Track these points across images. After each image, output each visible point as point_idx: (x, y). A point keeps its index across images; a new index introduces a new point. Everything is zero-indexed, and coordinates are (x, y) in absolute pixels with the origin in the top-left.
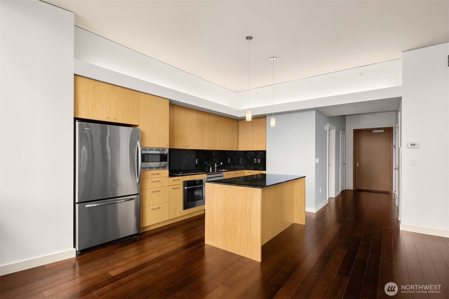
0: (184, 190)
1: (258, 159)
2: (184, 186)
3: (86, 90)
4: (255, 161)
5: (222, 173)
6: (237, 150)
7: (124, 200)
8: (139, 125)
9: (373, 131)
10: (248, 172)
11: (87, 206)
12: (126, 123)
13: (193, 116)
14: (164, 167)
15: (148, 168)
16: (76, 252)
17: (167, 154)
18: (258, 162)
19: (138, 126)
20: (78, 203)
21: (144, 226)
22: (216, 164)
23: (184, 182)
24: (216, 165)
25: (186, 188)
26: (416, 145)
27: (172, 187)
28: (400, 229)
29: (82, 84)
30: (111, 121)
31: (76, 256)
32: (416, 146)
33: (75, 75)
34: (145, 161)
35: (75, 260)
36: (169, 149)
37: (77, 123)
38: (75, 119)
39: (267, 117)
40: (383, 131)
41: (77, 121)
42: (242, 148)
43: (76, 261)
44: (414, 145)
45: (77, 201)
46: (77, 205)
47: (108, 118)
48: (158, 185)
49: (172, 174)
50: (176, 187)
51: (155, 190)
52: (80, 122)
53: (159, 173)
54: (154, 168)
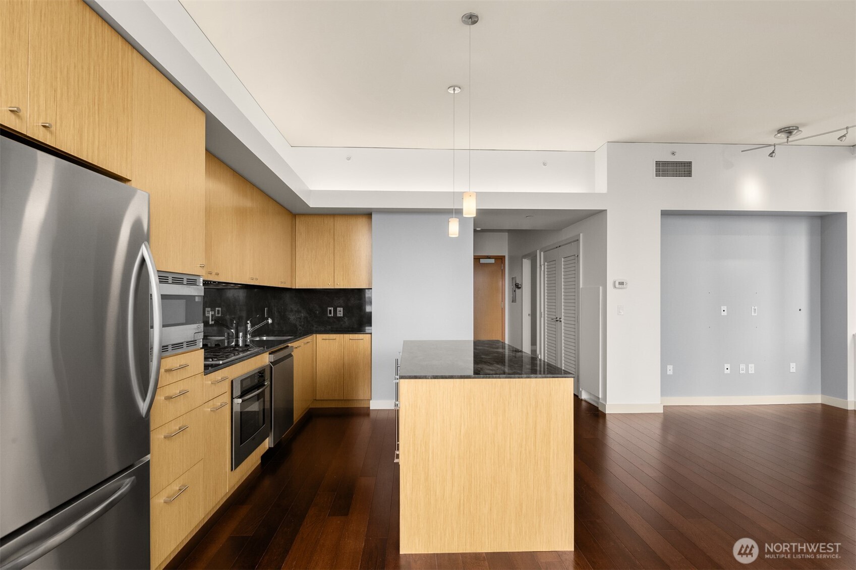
1: (338, 309)
4: (330, 313)
5: (288, 346)
9: (481, 260)
10: (324, 338)
17: (201, 297)
18: (338, 315)
19: (131, 182)
22: (250, 322)
23: (233, 382)
24: (249, 326)
26: (625, 284)
27: (212, 405)
30: (30, 135)
32: (625, 286)
39: (373, 215)
40: (492, 261)
42: (303, 282)
44: (621, 283)
47: (18, 115)
48: (181, 405)
51: (173, 426)
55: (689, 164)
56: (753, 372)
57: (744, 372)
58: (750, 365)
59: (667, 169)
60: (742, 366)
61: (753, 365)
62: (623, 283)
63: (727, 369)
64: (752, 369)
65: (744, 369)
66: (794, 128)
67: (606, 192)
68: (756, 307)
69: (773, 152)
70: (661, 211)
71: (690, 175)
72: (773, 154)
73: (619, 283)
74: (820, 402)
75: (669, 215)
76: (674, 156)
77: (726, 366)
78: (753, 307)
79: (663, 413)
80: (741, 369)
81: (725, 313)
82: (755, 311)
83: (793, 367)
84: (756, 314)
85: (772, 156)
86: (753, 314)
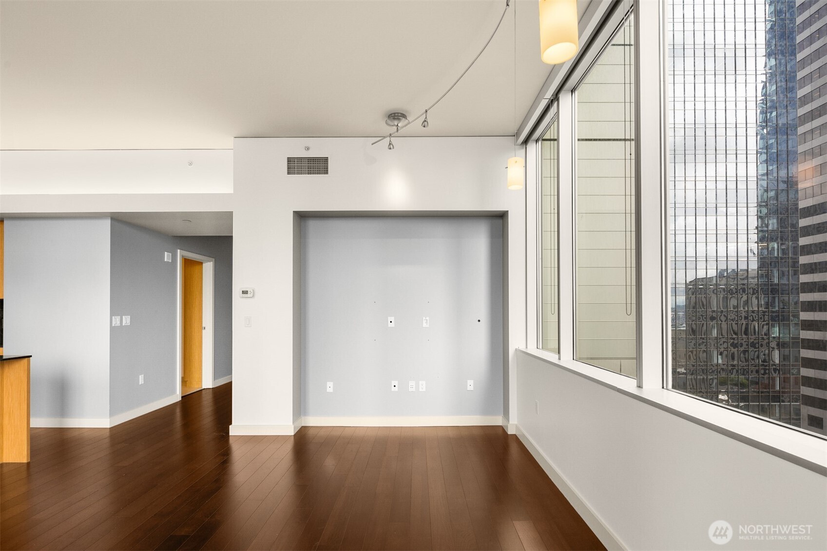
26: (249, 292)
28: (230, 435)
32: (248, 295)
44: (245, 292)
55: (326, 160)
56: (424, 390)
57: (414, 390)
58: (420, 382)
59: (295, 166)
60: (412, 383)
61: (424, 382)
62: (247, 291)
63: (395, 386)
64: (423, 386)
65: (414, 387)
67: (232, 192)
68: (428, 318)
69: (390, 144)
70: (294, 211)
71: (326, 172)
72: (391, 146)
73: (243, 291)
74: (501, 425)
75: (301, 217)
76: (308, 151)
77: (394, 383)
78: (424, 318)
79: (295, 435)
80: (410, 386)
81: (392, 325)
82: (427, 322)
83: (470, 385)
84: (428, 326)
85: (390, 149)
86: (425, 325)
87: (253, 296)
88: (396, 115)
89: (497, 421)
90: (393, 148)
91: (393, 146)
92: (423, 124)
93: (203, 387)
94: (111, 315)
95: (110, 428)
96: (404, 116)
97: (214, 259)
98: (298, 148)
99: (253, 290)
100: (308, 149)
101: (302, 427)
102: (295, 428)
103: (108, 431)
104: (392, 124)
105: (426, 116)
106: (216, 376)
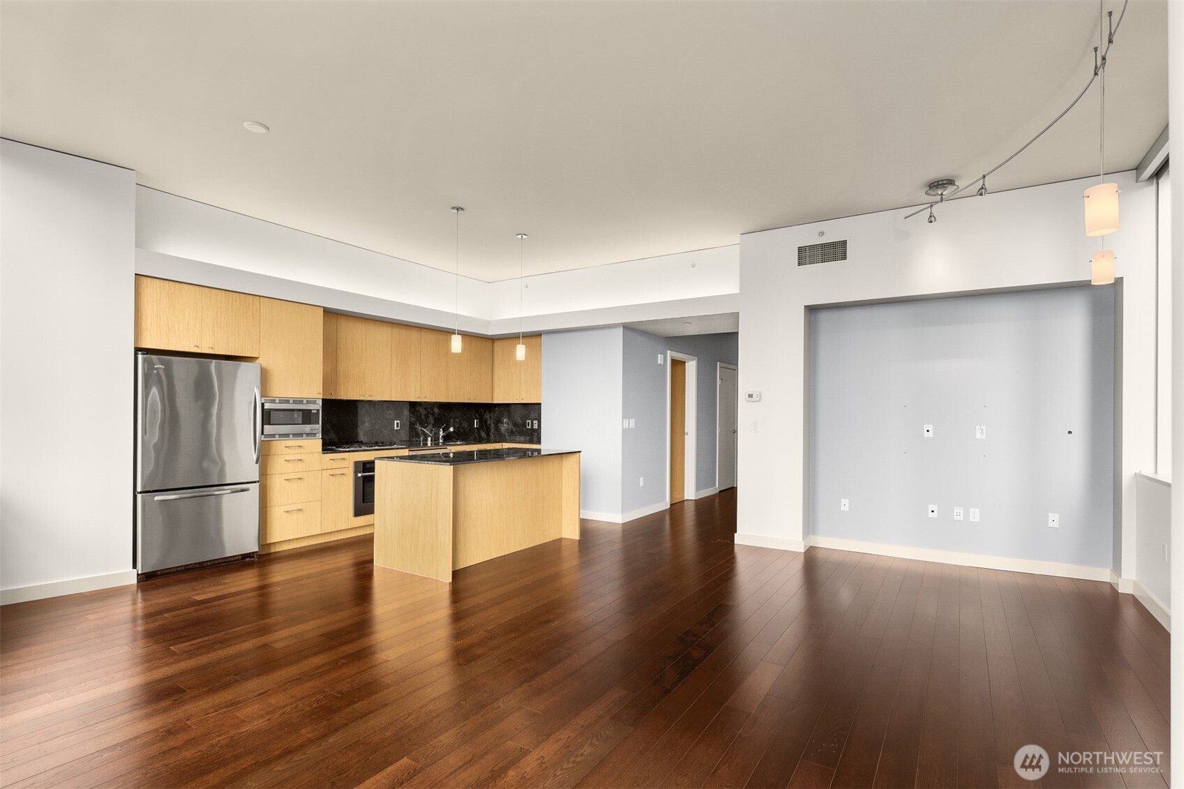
0: (356, 478)
1: (535, 422)
2: (356, 472)
3: (157, 300)
6: (490, 402)
7: (229, 491)
8: (256, 358)
11: (156, 498)
12: (233, 354)
13: (383, 335)
14: (311, 435)
15: (277, 436)
16: (138, 575)
17: (318, 410)
19: (258, 360)
20: (141, 493)
21: (268, 542)
22: (442, 431)
23: (356, 463)
24: (440, 433)
25: (360, 475)
27: (330, 472)
28: (735, 542)
29: (149, 288)
30: (203, 352)
31: (138, 582)
33: (136, 274)
34: (271, 423)
35: (135, 588)
36: (323, 400)
37: (140, 357)
38: (137, 350)
39: (543, 336)
41: (140, 353)
42: (501, 397)
43: (137, 590)
45: (139, 489)
46: (139, 496)
47: (197, 347)
48: (299, 466)
49: (328, 446)
50: (339, 472)
51: (292, 476)
52: (144, 356)
53: (300, 445)
54: (291, 436)
55: (844, 243)
56: (978, 520)
57: (961, 518)
58: (972, 510)
59: (807, 255)
60: (958, 510)
61: (977, 510)
62: (753, 395)
63: (933, 511)
64: (975, 515)
65: (962, 515)
66: (945, 182)
67: (737, 291)
68: (983, 427)
69: (931, 216)
70: (805, 306)
71: (844, 257)
72: (932, 219)
73: (749, 395)
74: (1109, 581)
75: (812, 310)
76: (823, 237)
77: (931, 507)
78: (978, 427)
79: (804, 553)
80: (955, 514)
81: (930, 434)
82: (982, 433)
83: (1054, 520)
84: (984, 437)
85: (931, 222)
86: (979, 436)
87: (760, 400)
88: (940, 183)
89: (1103, 575)
90: (935, 220)
91: (935, 218)
92: (980, 192)
93: (685, 498)
94: (623, 418)
95: (623, 524)
96: (951, 182)
97: (696, 358)
98: (810, 235)
99: (760, 394)
100: (822, 234)
101: (811, 546)
102: (805, 546)
103: (621, 526)
104: (934, 193)
105: (984, 182)
106: (698, 488)
